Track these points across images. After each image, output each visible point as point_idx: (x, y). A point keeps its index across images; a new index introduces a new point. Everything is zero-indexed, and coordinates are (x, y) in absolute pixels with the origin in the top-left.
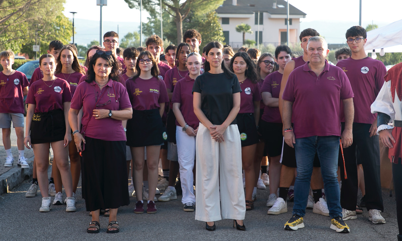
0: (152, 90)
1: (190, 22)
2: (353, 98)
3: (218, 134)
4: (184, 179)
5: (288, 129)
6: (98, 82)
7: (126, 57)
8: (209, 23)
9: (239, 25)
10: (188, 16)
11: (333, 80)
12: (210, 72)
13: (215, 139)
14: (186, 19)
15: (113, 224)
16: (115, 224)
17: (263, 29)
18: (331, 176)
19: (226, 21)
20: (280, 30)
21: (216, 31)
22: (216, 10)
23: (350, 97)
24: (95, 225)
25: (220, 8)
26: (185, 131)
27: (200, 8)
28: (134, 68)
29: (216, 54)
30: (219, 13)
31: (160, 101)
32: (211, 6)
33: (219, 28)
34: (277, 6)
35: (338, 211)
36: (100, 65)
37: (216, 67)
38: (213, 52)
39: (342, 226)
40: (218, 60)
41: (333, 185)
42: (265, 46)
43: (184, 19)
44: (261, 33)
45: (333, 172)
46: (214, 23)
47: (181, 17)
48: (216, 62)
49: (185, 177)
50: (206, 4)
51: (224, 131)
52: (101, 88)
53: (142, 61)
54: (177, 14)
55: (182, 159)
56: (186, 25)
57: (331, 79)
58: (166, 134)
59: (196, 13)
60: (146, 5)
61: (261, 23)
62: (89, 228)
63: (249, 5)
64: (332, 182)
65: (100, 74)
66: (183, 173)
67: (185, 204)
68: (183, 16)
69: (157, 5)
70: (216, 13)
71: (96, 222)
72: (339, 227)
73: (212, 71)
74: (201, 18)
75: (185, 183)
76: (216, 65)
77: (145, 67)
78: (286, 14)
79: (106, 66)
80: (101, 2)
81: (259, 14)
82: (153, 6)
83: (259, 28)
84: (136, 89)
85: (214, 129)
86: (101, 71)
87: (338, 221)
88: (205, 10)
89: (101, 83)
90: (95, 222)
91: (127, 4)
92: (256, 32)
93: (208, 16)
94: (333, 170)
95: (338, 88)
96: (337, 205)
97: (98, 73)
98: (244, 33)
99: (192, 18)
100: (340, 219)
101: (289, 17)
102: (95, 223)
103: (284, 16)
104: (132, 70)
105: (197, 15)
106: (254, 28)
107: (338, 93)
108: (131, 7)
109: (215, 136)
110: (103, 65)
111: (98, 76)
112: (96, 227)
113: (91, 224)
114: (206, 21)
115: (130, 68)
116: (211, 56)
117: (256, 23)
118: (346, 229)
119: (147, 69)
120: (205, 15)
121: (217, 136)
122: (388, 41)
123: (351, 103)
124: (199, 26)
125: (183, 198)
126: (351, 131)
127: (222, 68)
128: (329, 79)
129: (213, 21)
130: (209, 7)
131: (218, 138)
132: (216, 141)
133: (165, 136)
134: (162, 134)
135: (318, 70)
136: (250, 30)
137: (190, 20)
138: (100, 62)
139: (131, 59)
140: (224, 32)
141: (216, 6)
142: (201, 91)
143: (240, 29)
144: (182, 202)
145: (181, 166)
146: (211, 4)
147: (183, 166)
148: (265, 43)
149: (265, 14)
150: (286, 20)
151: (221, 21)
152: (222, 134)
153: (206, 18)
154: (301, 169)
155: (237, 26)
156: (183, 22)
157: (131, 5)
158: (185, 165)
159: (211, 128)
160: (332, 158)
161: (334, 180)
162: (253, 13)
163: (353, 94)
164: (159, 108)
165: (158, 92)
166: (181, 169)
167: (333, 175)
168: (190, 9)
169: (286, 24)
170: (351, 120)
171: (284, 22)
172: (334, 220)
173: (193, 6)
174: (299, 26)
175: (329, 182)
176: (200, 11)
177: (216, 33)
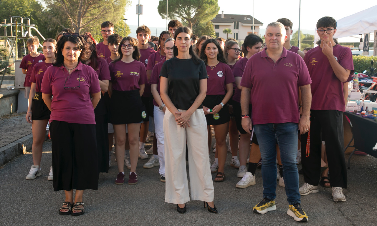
0: (132, 72)
1: (197, 27)
2: (311, 84)
3: (182, 120)
4: (161, 153)
5: (245, 116)
6: (67, 66)
7: (110, 43)
8: (208, 28)
9: (225, 29)
10: (196, 23)
11: (291, 66)
12: (178, 57)
13: (180, 125)
14: (194, 25)
15: (78, 205)
16: (79, 205)
17: (239, 32)
18: (291, 162)
19: (217, 27)
20: (248, 32)
21: (212, 32)
22: (212, 20)
23: (308, 84)
24: (67, 206)
25: (214, 19)
26: (162, 109)
27: (203, 19)
28: (117, 53)
29: (183, 39)
30: (213, 22)
31: (140, 83)
32: (209, 18)
33: (213, 31)
34: (247, 19)
35: (297, 198)
36: (68, 48)
37: (184, 52)
38: (180, 37)
39: (301, 215)
40: (185, 45)
41: (292, 172)
42: (239, 41)
43: (193, 25)
44: (237, 34)
45: (293, 158)
46: (211, 28)
47: (192, 24)
48: (183, 47)
49: (161, 151)
50: (206, 17)
51: (188, 118)
52: (70, 72)
53: (124, 46)
54: (189, 22)
55: (159, 135)
56: (195, 29)
57: (289, 66)
58: (145, 113)
59: (200, 22)
60: (172, 17)
61: (238, 28)
62: (61, 209)
63: (231, 18)
64: (292, 168)
65: (69, 58)
66: (160, 147)
67: (162, 175)
68: (193, 23)
69: (178, 17)
70: (211, 22)
71: (69, 202)
72: (297, 215)
73: (180, 56)
74: (203, 25)
75: (162, 156)
76: (183, 50)
77: (127, 52)
78: (252, 23)
79: (75, 49)
80: (139, 12)
81: (236, 22)
82: (176, 18)
83: (236, 31)
84: (118, 71)
85: (179, 115)
86: (69, 54)
87: (297, 209)
88: (205, 20)
89: (70, 67)
90: (67, 202)
91: (161, 17)
92: (235, 34)
93: (207, 24)
94: (293, 156)
95: (295, 74)
96: (296, 191)
97: (67, 57)
98: (227, 34)
99: (198, 25)
100: (299, 206)
101: (254, 25)
102: (68, 204)
103: (251, 25)
104: (115, 54)
105: (201, 23)
106: (234, 31)
107: (295, 80)
108: (163, 18)
109: (180, 122)
110: (71, 48)
111: (67, 59)
112: (67, 208)
113: (64, 204)
114: (206, 27)
115: (114, 53)
116: (179, 40)
117: (235, 28)
118: (305, 218)
119: (128, 54)
120: (205, 23)
121: (182, 122)
122: (343, 32)
123: (308, 89)
124: (202, 30)
125: (160, 169)
126: (308, 117)
127: (190, 54)
128: (287, 66)
129: (210, 27)
130: (208, 18)
131: (182, 124)
132: (181, 126)
133: (144, 115)
134: (141, 113)
135: (275, 57)
136: (231, 32)
137: (197, 26)
138: (68, 46)
139: (114, 44)
140: (216, 33)
141: (212, 18)
142: (168, 75)
143: (225, 32)
144: (159, 172)
145: (158, 141)
146: (209, 17)
147: (160, 141)
148: (239, 40)
149: (240, 23)
150: (252, 27)
151: (214, 27)
152: (187, 120)
153: (206, 25)
154: (263, 154)
155: (224, 30)
156: (193, 27)
157: (163, 17)
158: (162, 140)
159: (176, 114)
160: (291, 144)
161: (294, 167)
162: (233, 23)
163: (311, 80)
164: (139, 89)
165: (138, 75)
166: (158, 144)
167: (293, 161)
168: (197, 19)
169: (252, 29)
170: (308, 106)
171: (250, 28)
172: (293, 206)
173: (198, 18)
174: (259, 30)
175: (288, 168)
176: (203, 21)
177: (211, 33)
